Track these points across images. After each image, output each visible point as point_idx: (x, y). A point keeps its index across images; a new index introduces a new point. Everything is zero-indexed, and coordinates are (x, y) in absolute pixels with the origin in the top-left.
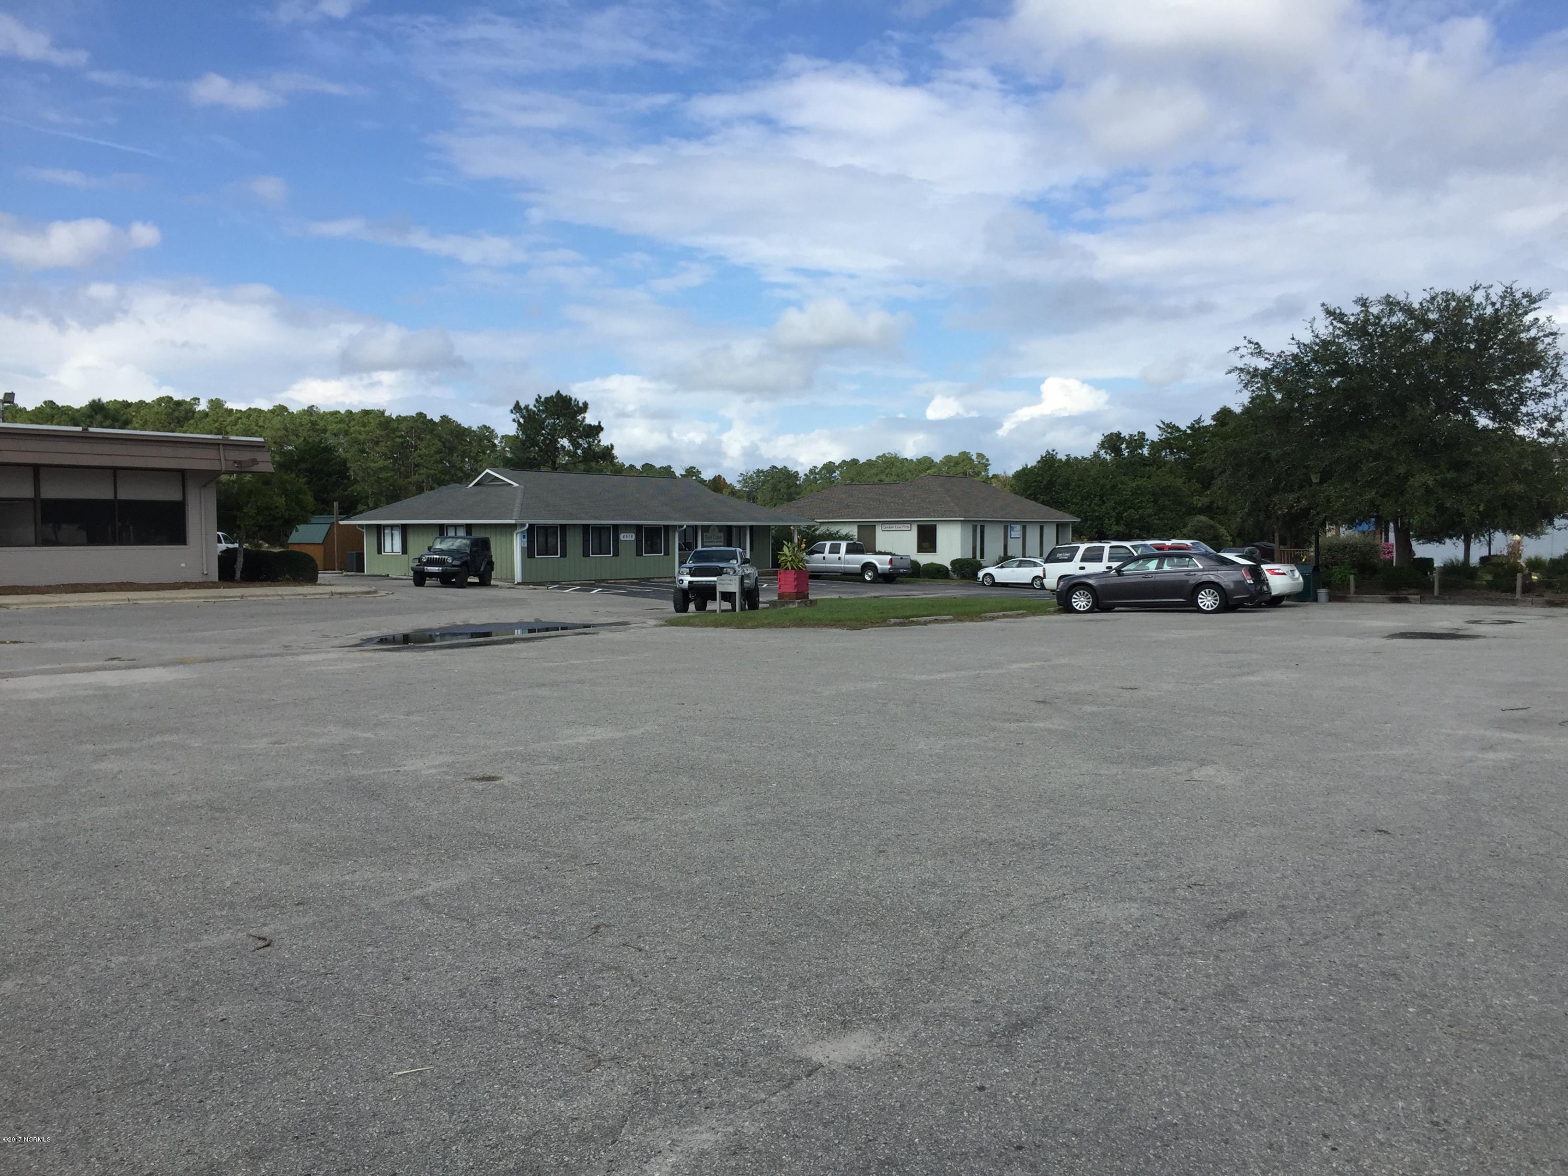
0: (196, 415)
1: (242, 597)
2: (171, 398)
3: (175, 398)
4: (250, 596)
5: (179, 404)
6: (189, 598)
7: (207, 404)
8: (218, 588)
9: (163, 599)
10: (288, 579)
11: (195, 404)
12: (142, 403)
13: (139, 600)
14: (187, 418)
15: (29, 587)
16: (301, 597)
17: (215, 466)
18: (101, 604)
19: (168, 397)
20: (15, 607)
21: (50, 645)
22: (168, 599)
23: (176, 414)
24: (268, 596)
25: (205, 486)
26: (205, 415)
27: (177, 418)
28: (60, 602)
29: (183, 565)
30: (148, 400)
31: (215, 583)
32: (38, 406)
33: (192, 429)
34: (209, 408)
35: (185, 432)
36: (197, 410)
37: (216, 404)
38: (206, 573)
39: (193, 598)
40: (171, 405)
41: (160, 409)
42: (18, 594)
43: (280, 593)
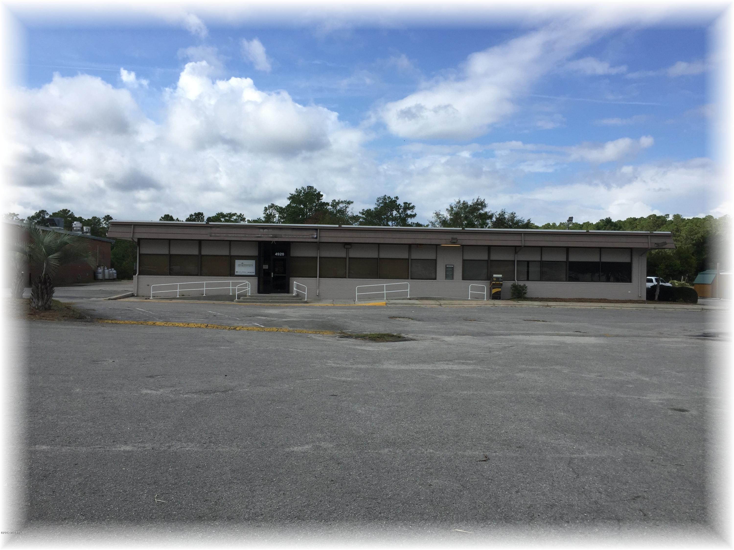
0: (667, 223)
1: (655, 308)
2: (655, 215)
3: (658, 215)
4: (659, 308)
5: (659, 217)
6: (629, 307)
7: (672, 217)
8: (645, 303)
9: (617, 307)
10: (681, 301)
11: (667, 217)
12: (642, 218)
13: (606, 307)
14: (662, 224)
15: (562, 299)
16: (686, 310)
17: (645, 246)
18: (589, 307)
19: (654, 215)
20: (554, 307)
21: (557, 323)
22: (619, 307)
23: (657, 223)
24: (667, 308)
25: (641, 255)
26: (671, 222)
27: (658, 224)
28: (572, 306)
29: (629, 292)
30: (645, 217)
31: (644, 301)
32: (598, 222)
33: (663, 229)
34: (673, 219)
35: (660, 231)
36: (668, 220)
37: (677, 217)
38: (640, 296)
39: (631, 307)
40: (655, 219)
41: (650, 220)
42: (556, 301)
43: (674, 307)
